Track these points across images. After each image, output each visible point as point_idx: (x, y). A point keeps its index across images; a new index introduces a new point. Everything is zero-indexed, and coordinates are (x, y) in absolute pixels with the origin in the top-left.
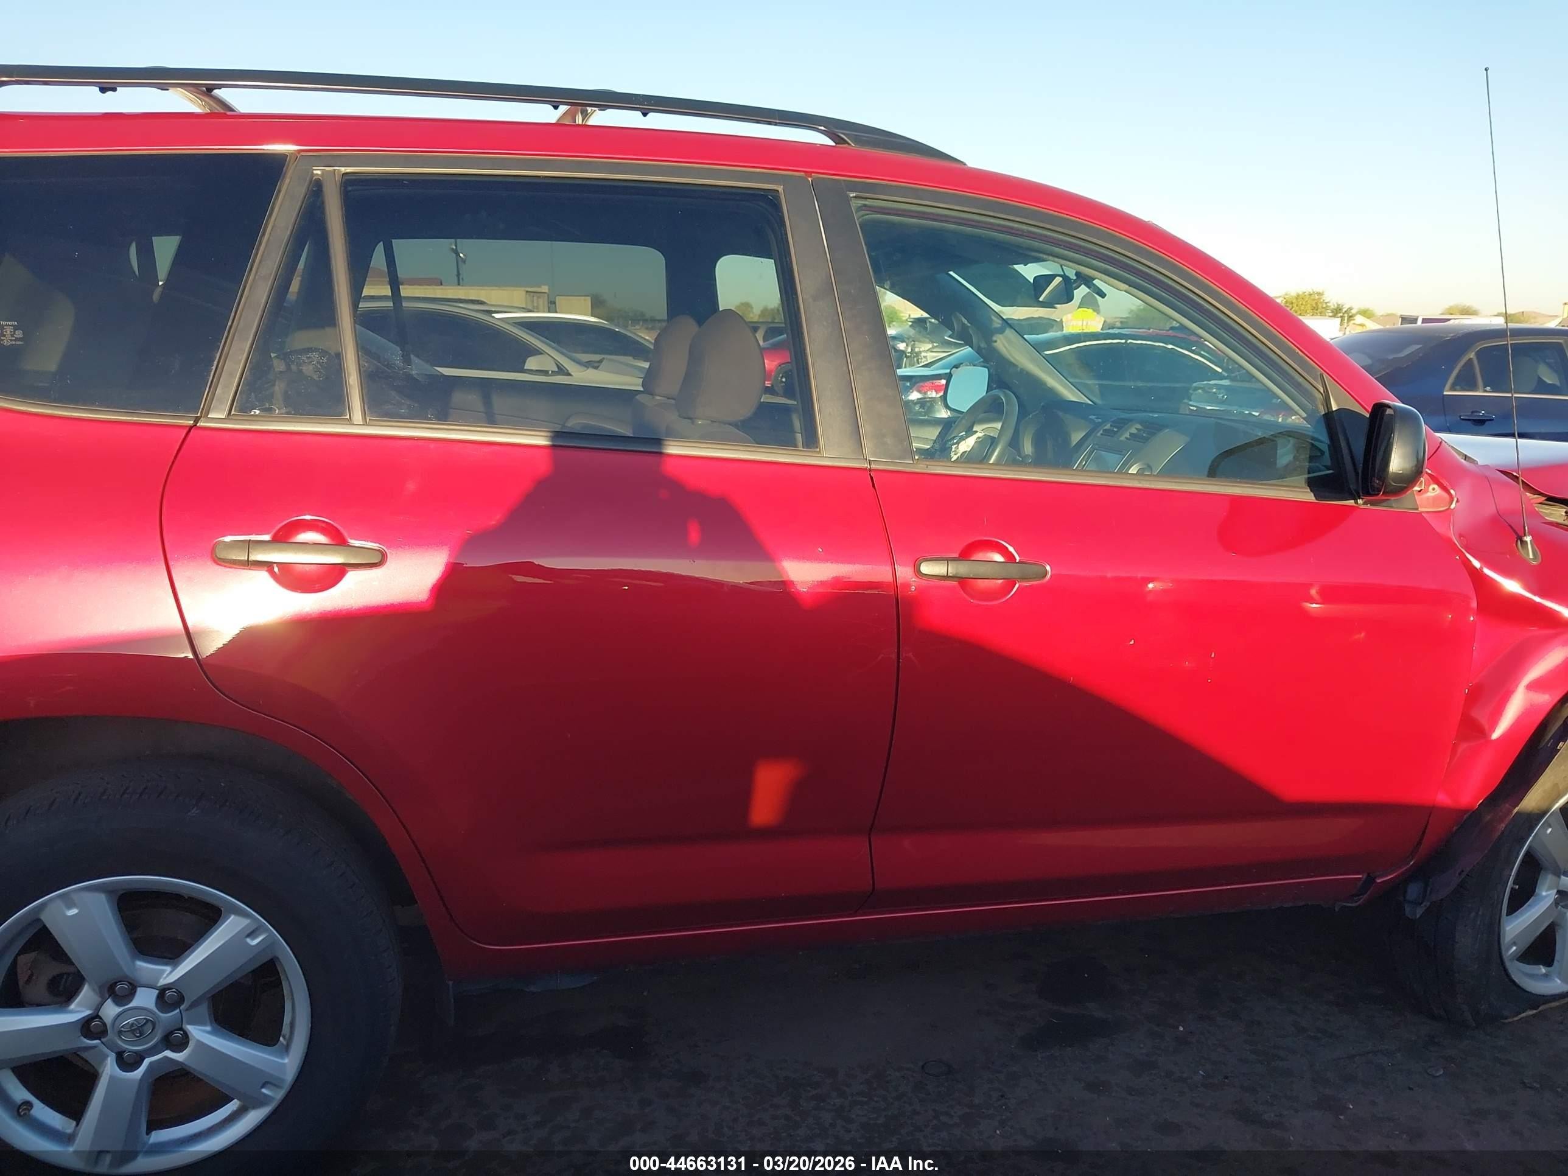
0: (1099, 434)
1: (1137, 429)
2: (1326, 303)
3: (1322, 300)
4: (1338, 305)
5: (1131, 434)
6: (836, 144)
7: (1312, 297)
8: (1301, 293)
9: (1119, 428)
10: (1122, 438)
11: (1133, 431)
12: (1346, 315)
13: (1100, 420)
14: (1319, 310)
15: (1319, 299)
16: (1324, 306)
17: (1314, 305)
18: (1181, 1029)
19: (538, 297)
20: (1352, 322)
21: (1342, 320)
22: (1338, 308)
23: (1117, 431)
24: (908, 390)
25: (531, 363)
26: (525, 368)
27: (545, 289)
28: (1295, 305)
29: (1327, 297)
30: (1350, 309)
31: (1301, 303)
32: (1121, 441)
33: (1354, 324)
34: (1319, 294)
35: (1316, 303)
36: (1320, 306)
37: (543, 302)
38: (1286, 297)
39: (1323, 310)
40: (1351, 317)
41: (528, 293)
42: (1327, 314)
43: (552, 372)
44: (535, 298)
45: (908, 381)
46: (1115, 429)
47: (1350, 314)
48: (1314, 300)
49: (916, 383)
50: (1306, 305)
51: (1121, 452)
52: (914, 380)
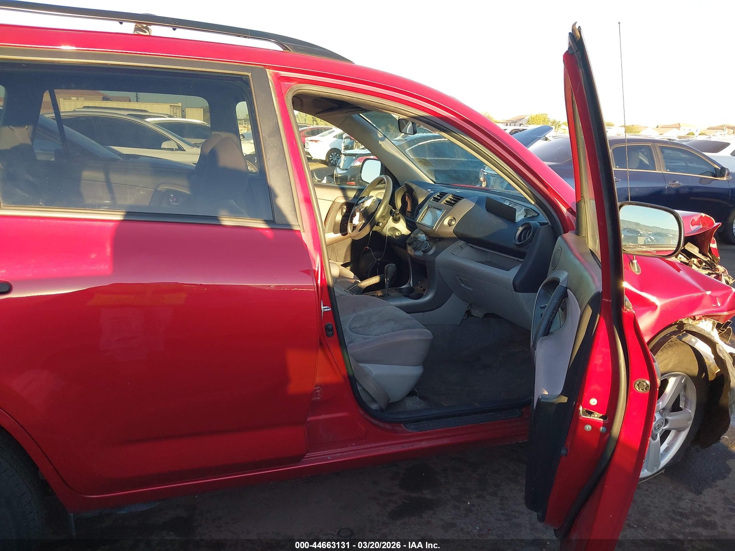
0: (431, 200)
1: (450, 199)
2: (549, 119)
3: (547, 118)
4: (554, 120)
5: (446, 201)
6: (284, 50)
7: (543, 116)
8: (538, 114)
9: (441, 197)
10: (442, 203)
11: (448, 199)
12: (557, 125)
13: (433, 192)
14: (546, 122)
15: (545, 117)
16: (548, 120)
17: (544, 120)
18: (469, 503)
19: (176, 109)
20: (560, 128)
21: (555, 127)
22: (554, 121)
23: (440, 199)
24: (353, 160)
25: (165, 145)
26: (162, 147)
27: (180, 104)
28: (535, 119)
29: (549, 116)
30: (559, 122)
31: (538, 118)
32: (442, 204)
33: (561, 129)
34: (546, 115)
35: (544, 119)
36: (546, 120)
37: (179, 112)
38: (531, 115)
39: (548, 122)
40: (559, 125)
41: (171, 106)
42: (549, 124)
43: (175, 149)
44: (175, 109)
45: (354, 156)
46: (439, 198)
47: (559, 124)
48: (543, 117)
49: (358, 157)
50: (540, 119)
51: (442, 210)
52: (357, 156)
